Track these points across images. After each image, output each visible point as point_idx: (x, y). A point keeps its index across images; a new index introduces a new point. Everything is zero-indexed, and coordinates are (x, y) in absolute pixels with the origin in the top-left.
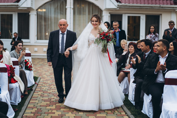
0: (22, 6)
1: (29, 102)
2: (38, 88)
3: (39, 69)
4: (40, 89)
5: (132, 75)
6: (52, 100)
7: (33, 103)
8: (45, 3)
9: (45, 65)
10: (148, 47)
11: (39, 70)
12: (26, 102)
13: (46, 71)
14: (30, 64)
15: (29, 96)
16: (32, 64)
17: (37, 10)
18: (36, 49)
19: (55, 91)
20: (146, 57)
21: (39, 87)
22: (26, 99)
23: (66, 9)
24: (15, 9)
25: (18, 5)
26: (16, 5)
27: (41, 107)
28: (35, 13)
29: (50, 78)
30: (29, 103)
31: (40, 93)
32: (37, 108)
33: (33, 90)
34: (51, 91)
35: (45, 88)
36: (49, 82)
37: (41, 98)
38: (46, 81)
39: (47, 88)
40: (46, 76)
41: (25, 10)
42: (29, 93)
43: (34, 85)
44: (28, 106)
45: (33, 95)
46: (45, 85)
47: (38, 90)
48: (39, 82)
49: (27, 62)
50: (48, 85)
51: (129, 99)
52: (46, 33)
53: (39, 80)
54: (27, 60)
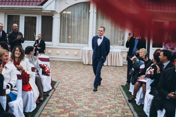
0: (45, 9)
1: (44, 108)
2: (55, 94)
3: (59, 72)
4: (56, 95)
5: (148, 86)
6: (66, 107)
7: (47, 109)
8: (69, 7)
9: (66, 68)
10: (165, 58)
11: (58, 74)
12: (40, 108)
13: (65, 75)
14: (48, 69)
15: (45, 102)
16: (49, 70)
17: (61, 13)
18: (58, 52)
19: (71, 98)
20: (164, 67)
21: (56, 92)
22: (41, 105)
23: (89, 13)
24: (39, 12)
25: (41, 8)
26: (40, 8)
27: (54, 115)
28: (59, 16)
29: (68, 83)
30: (43, 110)
31: (56, 99)
32: (51, 115)
33: (49, 95)
34: (67, 97)
35: (61, 94)
36: (67, 87)
37: (56, 105)
38: (64, 86)
39: (64, 93)
40: (65, 81)
41: (49, 13)
42: (45, 99)
43: (51, 90)
44: (42, 113)
45: (48, 101)
46: (63, 90)
47: (54, 96)
48: (57, 87)
49: (45, 67)
50: (65, 90)
51: (144, 110)
52: (69, 37)
53: (57, 85)
54: (45, 66)
